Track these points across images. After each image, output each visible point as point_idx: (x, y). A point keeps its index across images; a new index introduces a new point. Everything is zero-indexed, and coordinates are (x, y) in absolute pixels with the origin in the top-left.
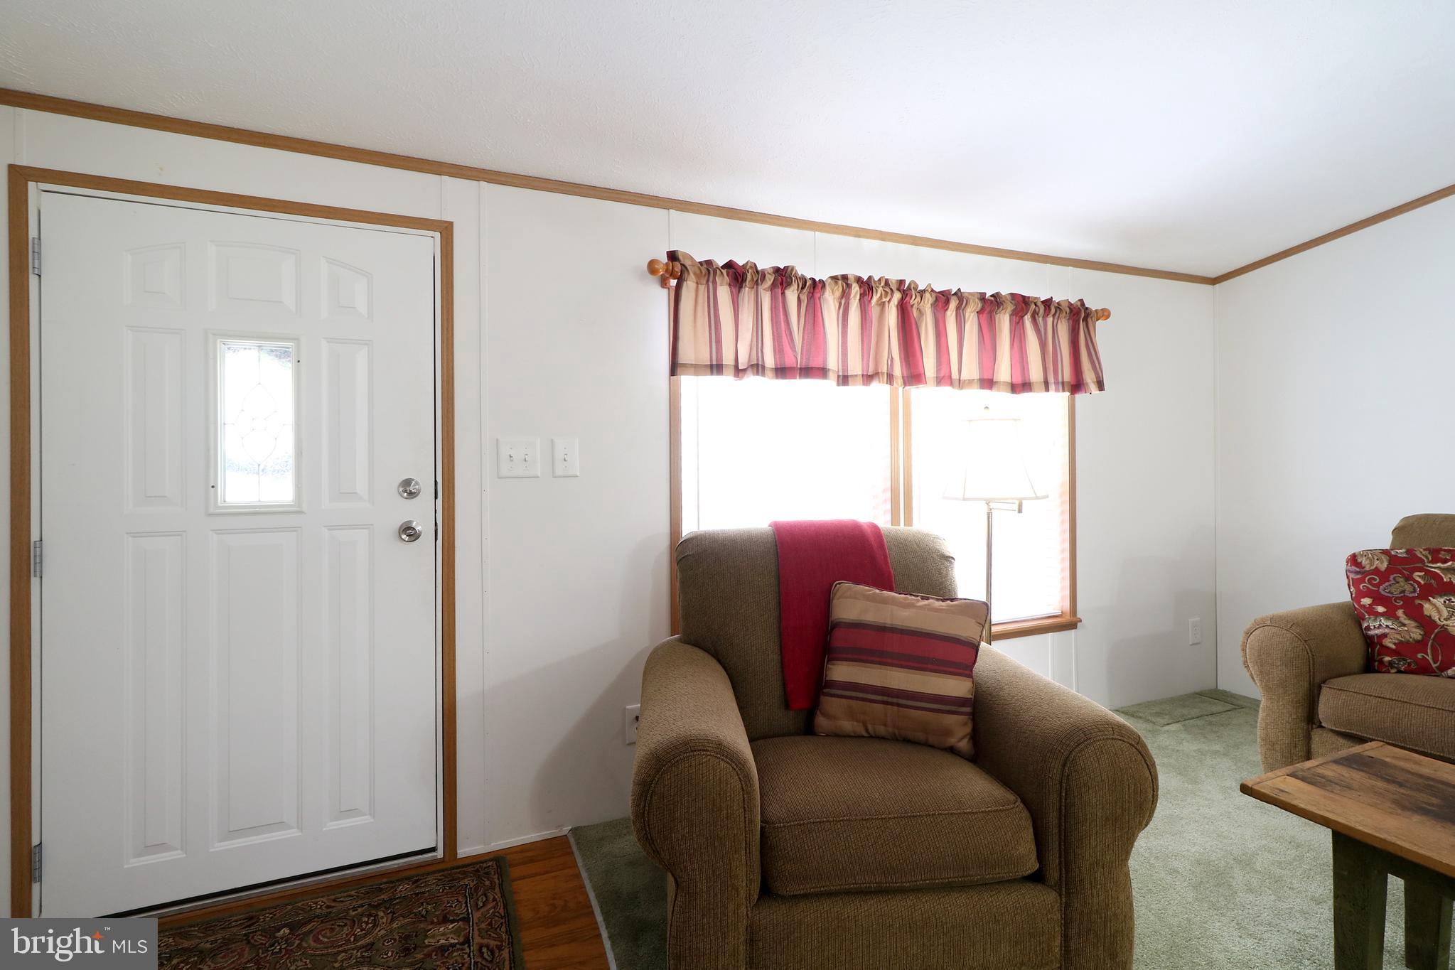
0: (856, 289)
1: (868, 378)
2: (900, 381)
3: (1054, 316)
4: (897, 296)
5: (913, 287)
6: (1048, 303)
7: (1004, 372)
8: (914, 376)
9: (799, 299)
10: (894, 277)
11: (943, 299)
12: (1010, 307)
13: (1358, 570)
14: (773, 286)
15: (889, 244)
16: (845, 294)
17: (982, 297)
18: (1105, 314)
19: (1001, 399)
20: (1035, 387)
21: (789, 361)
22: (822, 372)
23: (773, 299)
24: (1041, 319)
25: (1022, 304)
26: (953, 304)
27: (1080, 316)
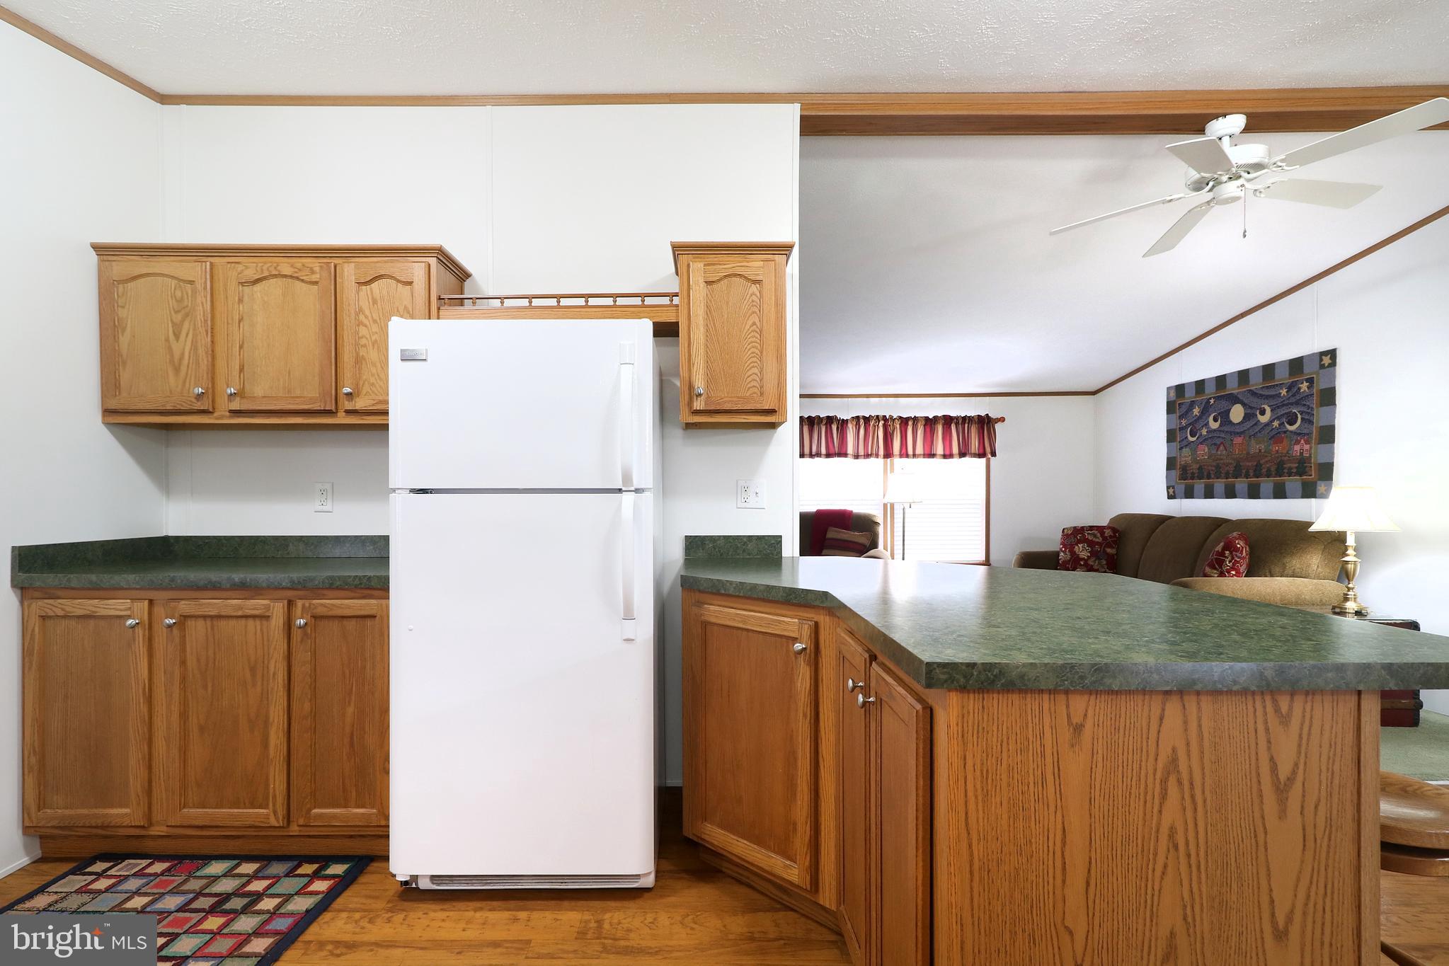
0: (862, 421)
1: (867, 456)
2: (882, 457)
3: (968, 424)
4: (882, 423)
5: (891, 417)
6: (964, 418)
7: (939, 449)
8: (888, 454)
9: (838, 428)
10: (881, 414)
11: (904, 421)
12: (942, 422)
14: (826, 424)
15: (884, 399)
16: (858, 425)
17: (927, 419)
18: (1002, 420)
19: (937, 462)
20: (955, 456)
21: (831, 451)
22: (845, 455)
23: (826, 428)
24: (960, 426)
25: (948, 420)
26: (910, 423)
27: (985, 424)
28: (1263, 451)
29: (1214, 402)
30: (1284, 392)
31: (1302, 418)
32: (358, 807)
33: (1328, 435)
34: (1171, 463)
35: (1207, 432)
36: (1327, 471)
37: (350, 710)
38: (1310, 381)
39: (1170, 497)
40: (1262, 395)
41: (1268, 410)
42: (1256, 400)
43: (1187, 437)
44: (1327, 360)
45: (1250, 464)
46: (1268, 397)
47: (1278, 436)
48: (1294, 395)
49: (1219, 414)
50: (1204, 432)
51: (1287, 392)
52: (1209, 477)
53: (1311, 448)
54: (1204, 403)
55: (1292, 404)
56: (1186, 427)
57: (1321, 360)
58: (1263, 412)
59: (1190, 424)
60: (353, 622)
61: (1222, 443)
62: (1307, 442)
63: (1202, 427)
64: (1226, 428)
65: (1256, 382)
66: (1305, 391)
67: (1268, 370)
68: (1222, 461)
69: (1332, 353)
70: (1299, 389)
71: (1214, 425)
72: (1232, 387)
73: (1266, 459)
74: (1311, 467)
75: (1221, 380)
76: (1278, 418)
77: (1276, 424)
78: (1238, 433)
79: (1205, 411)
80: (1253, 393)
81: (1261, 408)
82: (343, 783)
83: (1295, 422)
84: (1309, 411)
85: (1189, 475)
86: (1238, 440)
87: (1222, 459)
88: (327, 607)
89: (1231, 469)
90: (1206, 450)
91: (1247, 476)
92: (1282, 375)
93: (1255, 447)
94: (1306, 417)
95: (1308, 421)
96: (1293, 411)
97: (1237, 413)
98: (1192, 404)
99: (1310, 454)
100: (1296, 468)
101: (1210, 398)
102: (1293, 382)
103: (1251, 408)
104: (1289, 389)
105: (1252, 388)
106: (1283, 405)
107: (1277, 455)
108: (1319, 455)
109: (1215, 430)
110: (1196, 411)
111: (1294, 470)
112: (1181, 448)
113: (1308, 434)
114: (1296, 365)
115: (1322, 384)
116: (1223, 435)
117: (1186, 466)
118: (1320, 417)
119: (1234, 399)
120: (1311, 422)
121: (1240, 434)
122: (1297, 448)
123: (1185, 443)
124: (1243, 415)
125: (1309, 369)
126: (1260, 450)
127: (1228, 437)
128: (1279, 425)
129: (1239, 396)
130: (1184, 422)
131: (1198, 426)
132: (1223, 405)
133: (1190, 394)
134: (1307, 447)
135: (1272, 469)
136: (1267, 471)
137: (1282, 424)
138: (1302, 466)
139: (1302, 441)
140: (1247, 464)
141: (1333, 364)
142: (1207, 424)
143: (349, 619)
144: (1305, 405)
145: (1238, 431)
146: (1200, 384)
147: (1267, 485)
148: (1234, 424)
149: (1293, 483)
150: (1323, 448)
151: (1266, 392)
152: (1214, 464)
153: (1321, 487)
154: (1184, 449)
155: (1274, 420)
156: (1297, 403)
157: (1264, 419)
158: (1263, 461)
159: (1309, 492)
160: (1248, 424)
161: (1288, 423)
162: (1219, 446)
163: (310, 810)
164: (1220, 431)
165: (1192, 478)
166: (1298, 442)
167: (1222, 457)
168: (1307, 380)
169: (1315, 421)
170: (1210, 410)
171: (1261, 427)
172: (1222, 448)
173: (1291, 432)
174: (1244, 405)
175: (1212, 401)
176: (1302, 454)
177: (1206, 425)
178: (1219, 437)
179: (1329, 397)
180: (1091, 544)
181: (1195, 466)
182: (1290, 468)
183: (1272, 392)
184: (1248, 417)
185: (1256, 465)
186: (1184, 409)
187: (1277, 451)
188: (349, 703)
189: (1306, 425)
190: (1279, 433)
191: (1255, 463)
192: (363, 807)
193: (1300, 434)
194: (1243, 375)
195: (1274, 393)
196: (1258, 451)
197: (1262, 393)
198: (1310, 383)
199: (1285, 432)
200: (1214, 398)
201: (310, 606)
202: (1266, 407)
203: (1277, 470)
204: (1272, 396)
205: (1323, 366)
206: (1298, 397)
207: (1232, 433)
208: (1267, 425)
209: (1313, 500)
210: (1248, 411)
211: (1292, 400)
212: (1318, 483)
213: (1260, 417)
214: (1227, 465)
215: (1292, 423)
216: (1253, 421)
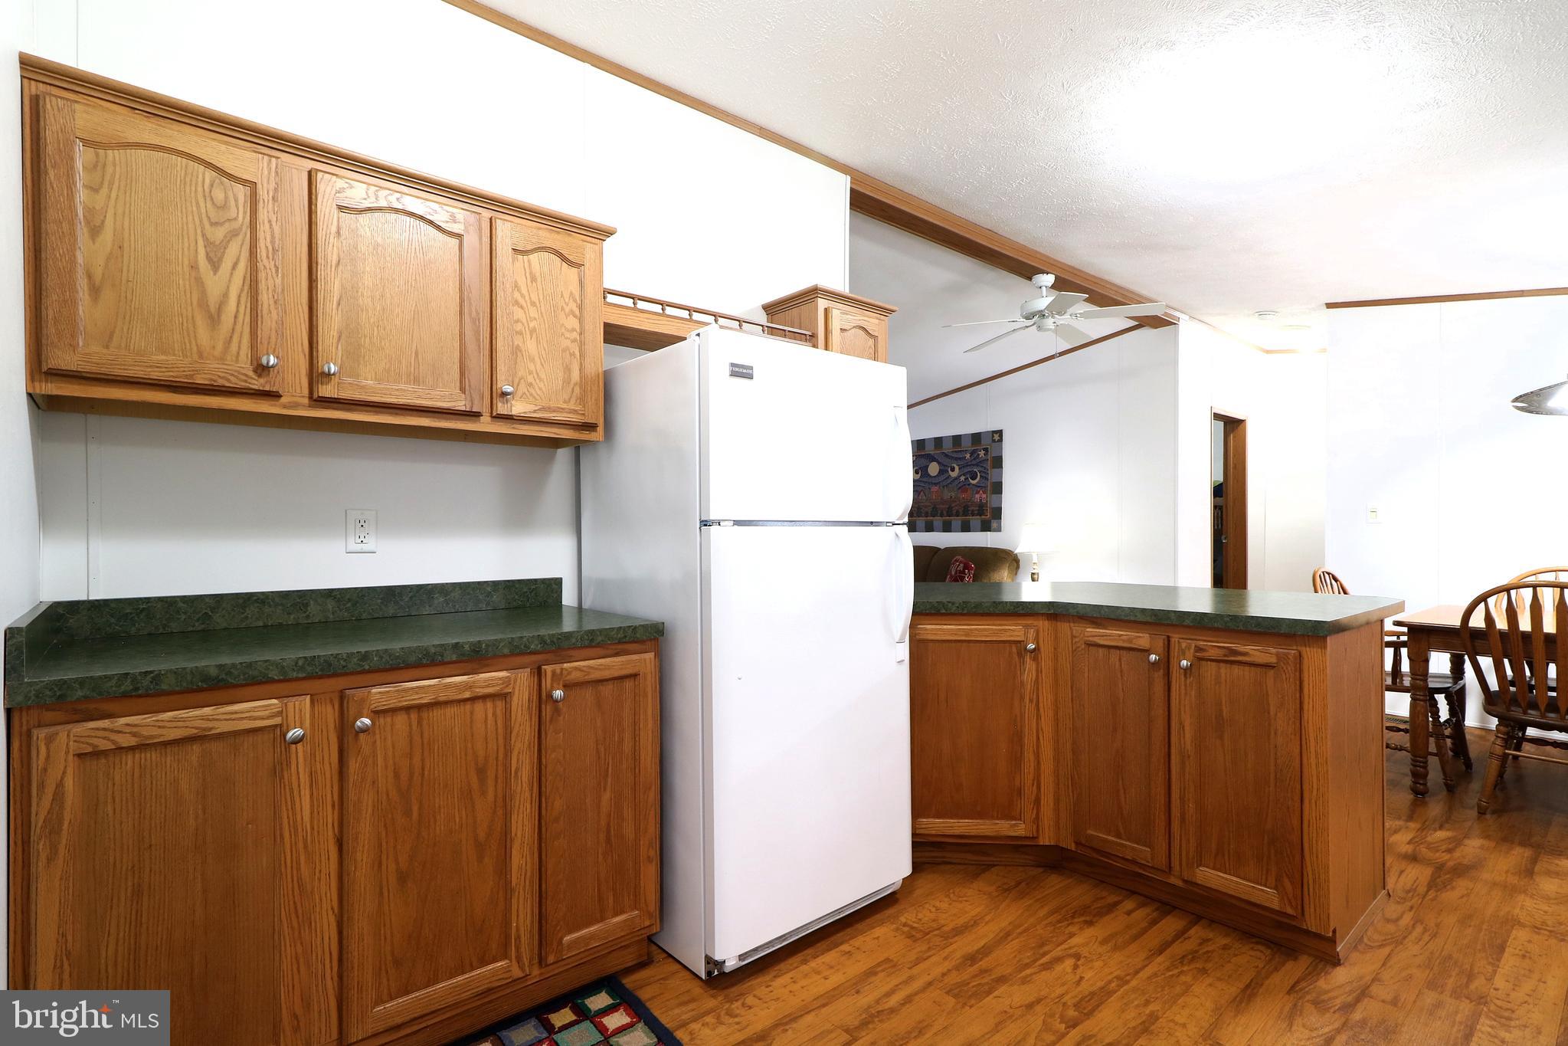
28: (953, 497)
30: (968, 456)
31: (981, 476)
32: (616, 914)
33: (998, 488)
36: (997, 513)
37: (607, 796)
38: (986, 450)
40: (953, 457)
41: (957, 468)
42: (948, 460)
44: (996, 437)
45: (944, 507)
46: (956, 459)
47: (964, 487)
48: (975, 459)
49: (919, 468)
51: (970, 456)
53: (987, 496)
55: (974, 465)
57: (993, 436)
58: (953, 470)
60: (610, 686)
61: (921, 490)
62: (986, 492)
64: (925, 479)
65: (948, 447)
66: (983, 457)
67: (957, 439)
68: (923, 504)
69: (1000, 433)
70: (979, 455)
71: (914, 477)
72: (929, 449)
73: (956, 504)
74: (988, 510)
75: (920, 444)
76: (964, 475)
77: (962, 478)
78: (935, 484)
80: (946, 455)
81: (951, 466)
82: (599, 890)
83: (976, 478)
84: (986, 471)
86: (935, 489)
88: (583, 671)
89: (929, 510)
91: (942, 515)
92: (966, 444)
93: (947, 495)
94: (983, 475)
95: (985, 478)
96: (975, 470)
97: (933, 469)
99: (987, 501)
100: (978, 510)
102: (974, 449)
103: (945, 466)
104: (972, 454)
105: (945, 451)
106: (967, 466)
107: (963, 501)
108: (993, 503)
111: (976, 512)
113: (985, 487)
114: (976, 437)
115: (993, 453)
116: (923, 485)
118: (992, 474)
119: (931, 458)
120: (987, 479)
121: (936, 484)
122: (977, 496)
124: (938, 471)
125: (984, 442)
126: (951, 497)
127: (927, 486)
129: (934, 456)
132: (923, 462)
134: (984, 496)
135: (960, 511)
136: (956, 512)
137: (966, 479)
138: (981, 509)
139: (981, 492)
140: (942, 507)
141: (1001, 440)
143: (605, 683)
144: (982, 466)
145: (935, 482)
147: (956, 522)
148: (929, 475)
149: (975, 521)
150: (995, 497)
151: (955, 455)
153: (994, 524)
155: (961, 475)
156: (977, 465)
157: (954, 474)
158: (954, 505)
159: (986, 527)
160: (943, 477)
161: (971, 478)
162: (919, 493)
163: (562, 939)
164: (920, 481)
166: (978, 492)
167: (922, 501)
168: (984, 449)
169: (990, 478)
171: (951, 480)
172: (922, 493)
173: (973, 485)
174: (939, 463)
176: (981, 500)
178: (920, 486)
179: (998, 462)
182: (973, 511)
183: (959, 456)
184: (941, 472)
185: (948, 508)
187: (963, 498)
188: (605, 790)
189: (984, 481)
190: (964, 485)
191: (947, 506)
192: (622, 912)
193: (979, 487)
194: (938, 441)
195: (961, 456)
196: (949, 497)
197: (952, 455)
198: (986, 452)
199: (969, 485)
201: (562, 672)
202: (955, 466)
203: (964, 511)
204: (960, 459)
205: (994, 441)
206: (978, 460)
207: (929, 483)
208: (956, 479)
209: (989, 533)
210: (942, 468)
211: (974, 462)
212: (992, 521)
213: (951, 473)
214: (926, 507)
215: (974, 478)
216: (946, 475)
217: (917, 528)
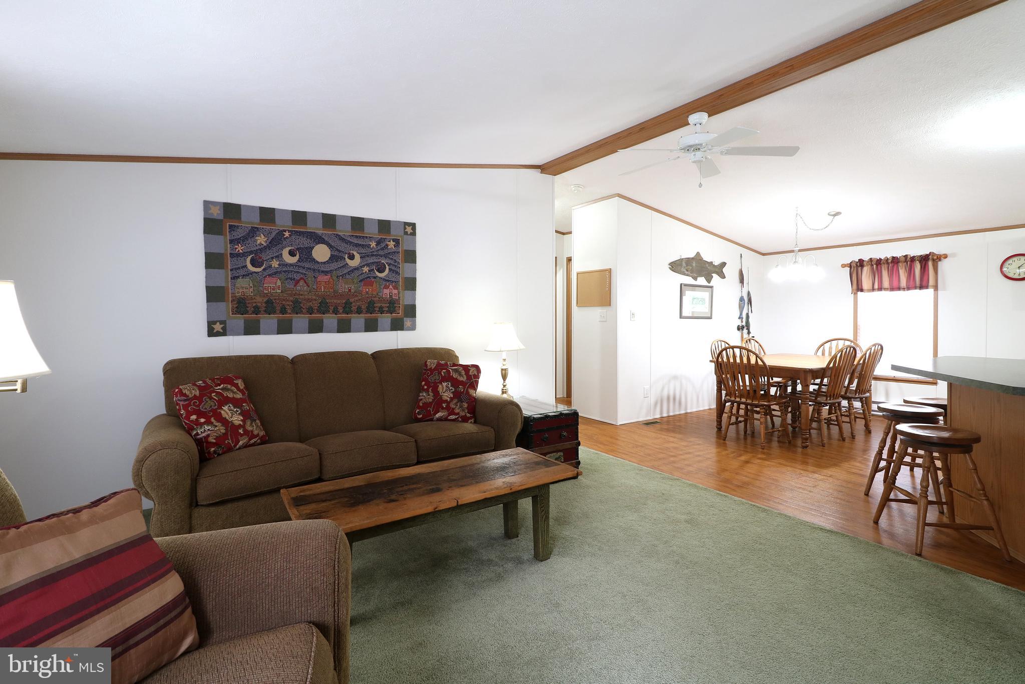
13: (185, 398)
28: (352, 291)
29: (290, 235)
30: (373, 244)
31: (389, 269)
33: (411, 284)
34: (214, 294)
35: (279, 265)
36: (411, 311)
38: (397, 242)
39: (211, 333)
40: (351, 243)
41: (357, 257)
42: (344, 245)
43: (246, 266)
44: (409, 230)
45: (339, 301)
46: (357, 245)
47: (367, 280)
48: (382, 249)
49: (298, 249)
50: (275, 264)
51: (376, 245)
52: (283, 311)
53: (399, 293)
54: (274, 234)
55: (381, 256)
56: (244, 255)
57: (405, 228)
58: (352, 257)
59: (251, 252)
61: (301, 279)
62: (396, 288)
63: (272, 258)
64: (307, 265)
65: (344, 229)
66: (392, 248)
67: (358, 223)
68: (303, 297)
69: (413, 225)
70: (387, 245)
71: (288, 259)
72: (314, 226)
73: (356, 299)
74: (400, 307)
75: (299, 217)
76: (368, 265)
77: (366, 269)
78: (322, 272)
79: (277, 241)
80: (342, 239)
81: (349, 254)
83: (384, 271)
84: (396, 264)
85: (251, 309)
86: (323, 278)
87: (302, 295)
89: (315, 305)
90: (279, 283)
91: (335, 312)
92: (370, 230)
93: (343, 287)
94: (393, 268)
95: (395, 271)
96: (382, 262)
97: (321, 253)
98: (254, 231)
99: (399, 298)
100: (388, 307)
101: (285, 231)
102: (382, 238)
103: (339, 251)
104: (379, 243)
105: (339, 233)
106: (372, 255)
107: (367, 295)
108: (405, 299)
109: (291, 265)
110: (261, 240)
111: (385, 309)
112: (234, 278)
113: (396, 282)
114: (384, 225)
115: (405, 246)
116: (303, 271)
117: (244, 299)
118: (405, 269)
119: (319, 239)
120: (398, 273)
121: (326, 273)
122: (387, 291)
123: (242, 272)
124: (329, 256)
125: (393, 232)
126: (350, 290)
127: (310, 274)
128: (369, 271)
129: (323, 237)
130: (240, 249)
131: (264, 256)
132: (305, 242)
133: (250, 220)
134: (395, 291)
135: (363, 307)
136: (357, 309)
137: (371, 270)
138: (392, 305)
139: (391, 287)
140: (335, 301)
141: (414, 234)
142: (279, 257)
144: (392, 259)
145: (322, 269)
146: (267, 214)
147: (358, 320)
148: (318, 262)
149: (385, 319)
150: (408, 293)
151: (355, 241)
152: (291, 298)
153: (408, 322)
154: (240, 280)
155: (364, 266)
156: (386, 256)
157: (352, 263)
158: (353, 300)
159: (397, 326)
160: (334, 266)
161: (378, 271)
162: (297, 282)
164: (299, 266)
165: (257, 311)
166: (386, 287)
167: (301, 293)
168: (394, 240)
169: (400, 273)
170: (284, 243)
171: (349, 270)
172: (302, 283)
173: (380, 278)
174: (330, 246)
175: (287, 234)
176: (391, 296)
177: (277, 257)
178: (298, 272)
179: (411, 256)
180: (236, 403)
181: (260, 301)
182: (381, 308)
183: (360, 242)
184: (333, 258)
185: (346, 303)
186: (239, 234)
187: (367, 293)
189: (394, 275)
190: (369, 277)
191: (344, 301)
193: (388, 281)
194: (329, 220)
195: (364, 243)
196: (347, 291)
197: (351, 240)
198: (396, 243)
199: (375, 278)
200: (289, 231)
202: (355, 253)
203: (368, 308)
204: (363, 246)
205: (406, 233)
206: (386, 251)
207: (314, 270)
208: (356, 269)
209: (399, 332)
210: (336, 253)
211: (381, 253)
212: (405, 318)
213: (348, 261)
214: (309, 300)
215: (381, 270)
216: (340, 264)
217: (293, 330)
